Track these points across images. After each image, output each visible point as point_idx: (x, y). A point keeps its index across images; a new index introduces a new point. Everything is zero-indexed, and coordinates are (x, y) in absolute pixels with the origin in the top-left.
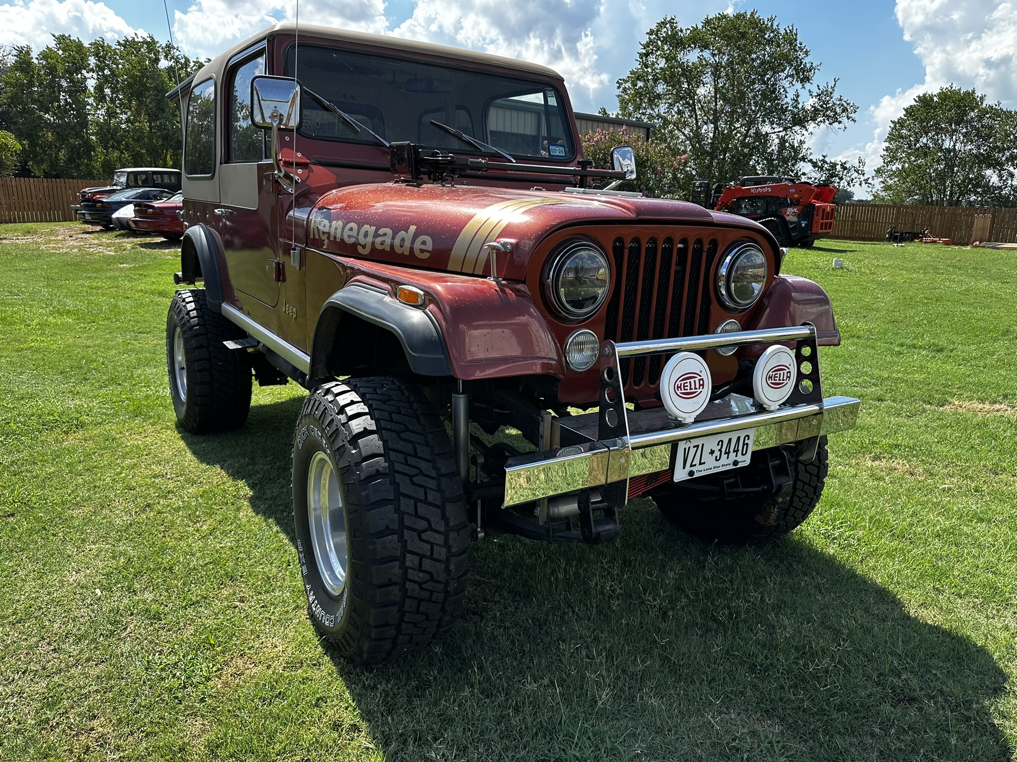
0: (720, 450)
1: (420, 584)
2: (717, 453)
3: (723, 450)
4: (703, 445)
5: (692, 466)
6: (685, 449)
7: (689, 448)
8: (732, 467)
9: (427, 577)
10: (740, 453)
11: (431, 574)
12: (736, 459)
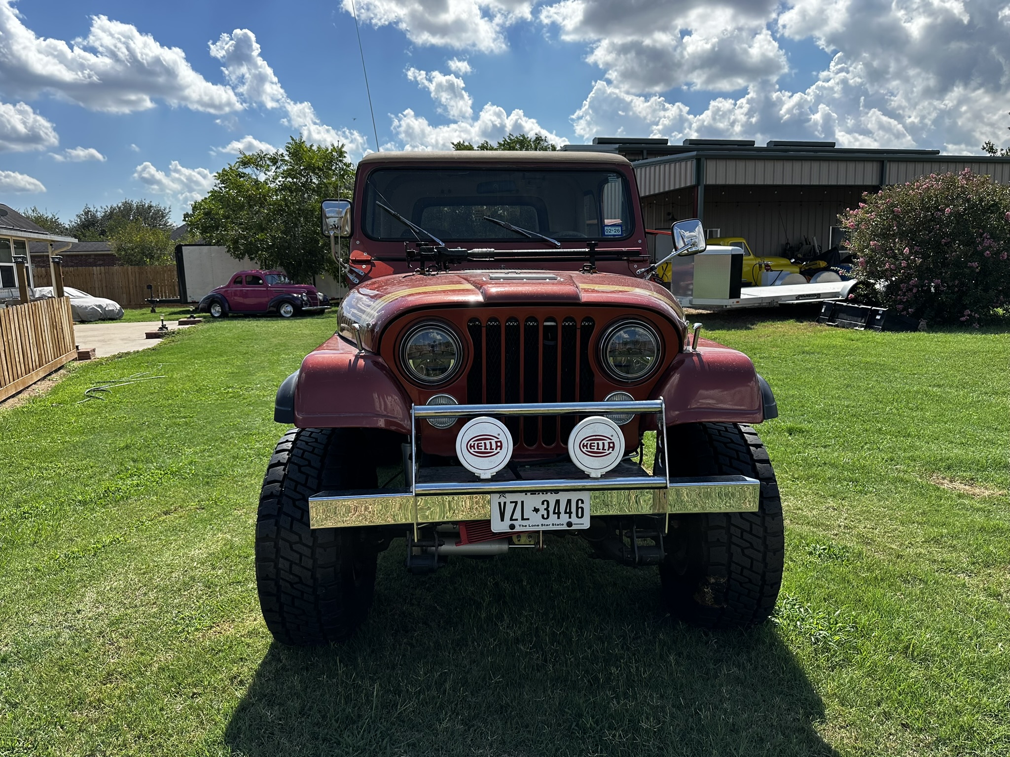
0: (547, 509)
1: (291, 584)
2: (543, 512)
3: (551, 509)
4: (522, 502)
5: (511, 519)
6: (500, 503)
7: (505, 503)
8: (565, 527)
9: (297, 580)
10: (574, 515)
11: (300, 578)
12: (570, 520)
